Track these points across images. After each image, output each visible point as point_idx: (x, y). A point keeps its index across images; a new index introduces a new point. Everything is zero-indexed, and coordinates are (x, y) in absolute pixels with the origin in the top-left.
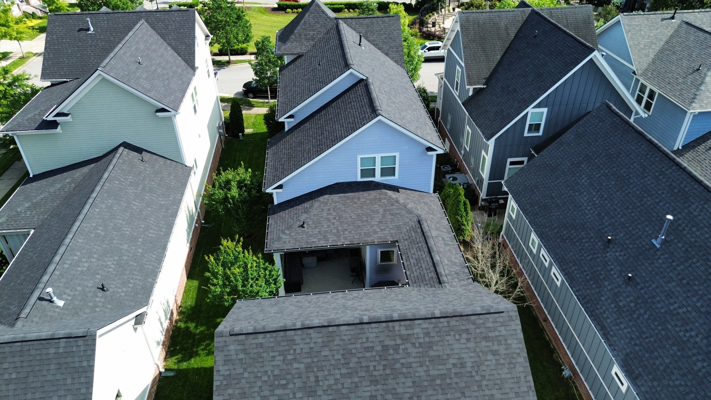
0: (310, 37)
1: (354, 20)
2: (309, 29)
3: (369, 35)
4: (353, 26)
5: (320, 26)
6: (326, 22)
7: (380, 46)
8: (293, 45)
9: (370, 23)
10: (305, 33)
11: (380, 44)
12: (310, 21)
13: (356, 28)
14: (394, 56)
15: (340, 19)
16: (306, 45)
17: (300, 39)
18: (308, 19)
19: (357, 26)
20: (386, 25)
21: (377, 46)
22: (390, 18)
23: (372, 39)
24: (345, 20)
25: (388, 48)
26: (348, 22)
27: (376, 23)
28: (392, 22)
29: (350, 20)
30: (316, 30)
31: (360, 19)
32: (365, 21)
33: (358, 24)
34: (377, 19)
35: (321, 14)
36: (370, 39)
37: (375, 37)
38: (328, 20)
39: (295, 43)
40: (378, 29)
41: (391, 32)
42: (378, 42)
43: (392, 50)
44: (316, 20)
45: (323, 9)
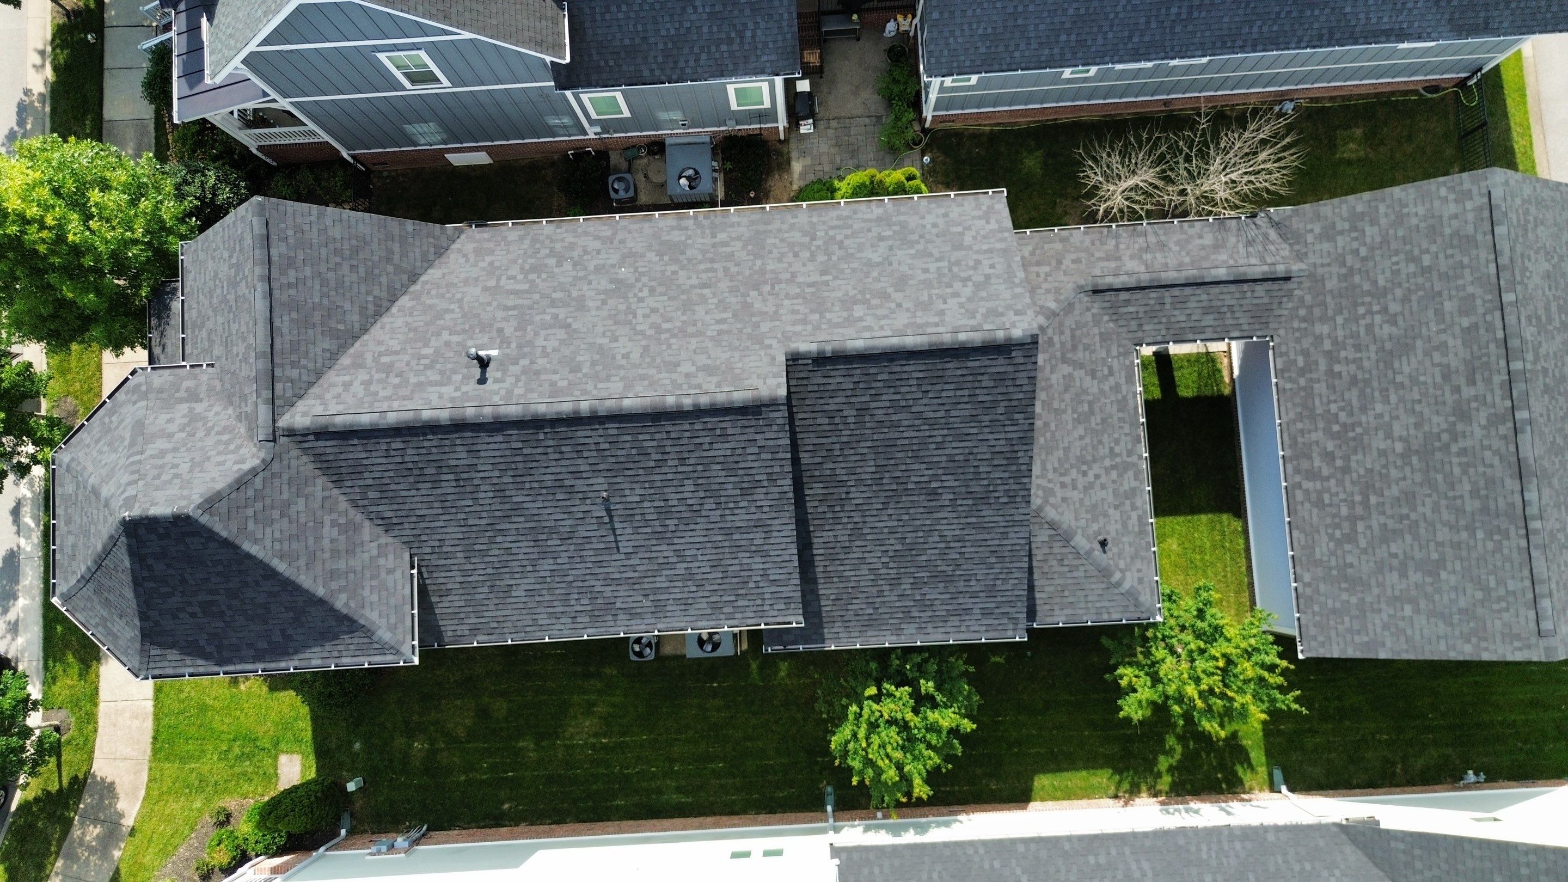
0: (343, 538)
1: (278, 372)
2: (311, 541)
3: (341, 327)
4: (305, 378)
5: (301, 501)
6: (285, 477)
7: (384, 295)
8: (375, 598)
9: (294, 315)
10: (327, 555)
11: (376, 292)
12: (277, 535)
13: (311, 366)
14: (418, 255)
15: (274, 421)
16: (375, 552)
17: (351, 576)
18: (268, 543)
19: (303, 362)
20: (301, 256)
21: (385, 304)
22: (274, 237)
23: (356, 317)
24: (277, 402)
25: (390, 269)
26: (289, 393)
27: (293, 292)
28: (290, 233)
29: (279, 387)
30: (319, 513)
31: (278, 346)
32: (285, 330)
33: (294, 358)
34: (275, 285)
35: (251, 493)
36: (357, 326)
37: (347, 306)
38: (276, 467)
39: (366, 592)
40: (317, 287)
41: (331, 246)
42: (370, 298)
43: (396, 257)
44: (276, 514)
45: (230, 486)
